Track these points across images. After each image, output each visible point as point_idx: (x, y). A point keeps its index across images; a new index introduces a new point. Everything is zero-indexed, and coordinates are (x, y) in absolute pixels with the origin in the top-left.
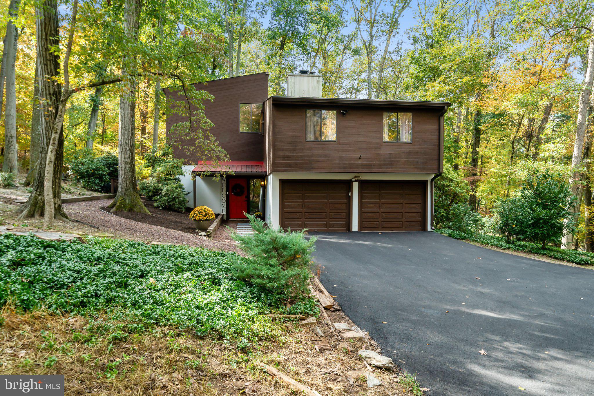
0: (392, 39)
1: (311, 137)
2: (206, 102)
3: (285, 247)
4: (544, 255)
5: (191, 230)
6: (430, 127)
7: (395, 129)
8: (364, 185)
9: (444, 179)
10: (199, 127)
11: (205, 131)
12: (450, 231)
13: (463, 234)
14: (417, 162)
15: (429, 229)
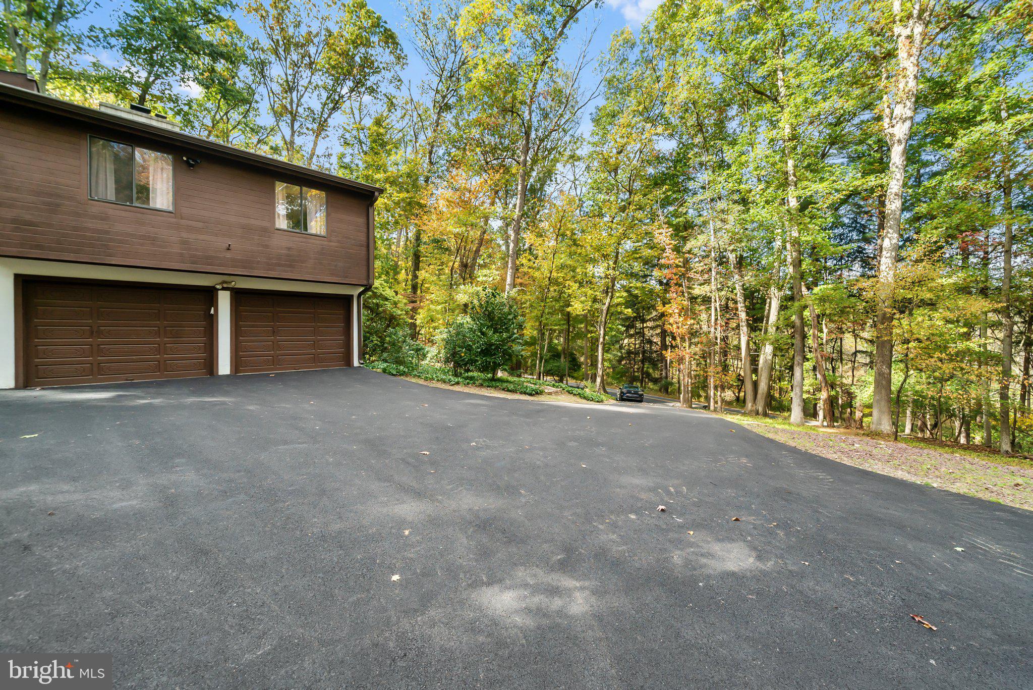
4: (496, 387)
8: (240, 297)
9: (375, 295)
12: (385, 365)
13: (402, 367)
14: (336, 266)
15: (356, 363)
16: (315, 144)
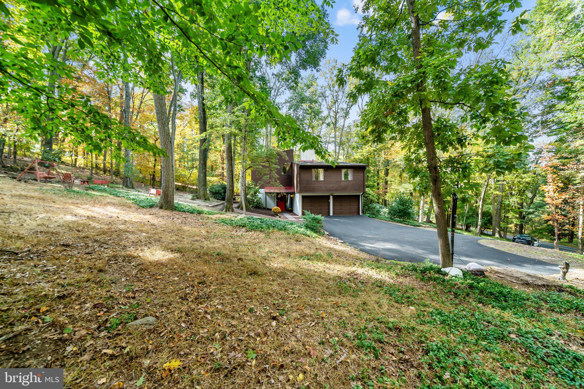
0: (346, 120)
1: (314, 179)
2: (277, 169)
3: (316, 219)
5: (273, 216)
6: (360, 175)
7: (346, 175)
8: (335, 197)
9: (366, 194)
10: (273, 177)
11: (275, 179)
12: (369, 215)
13: (374, 216)
14: (355, 188)
15: (361, 214)
16: (344, 122)
